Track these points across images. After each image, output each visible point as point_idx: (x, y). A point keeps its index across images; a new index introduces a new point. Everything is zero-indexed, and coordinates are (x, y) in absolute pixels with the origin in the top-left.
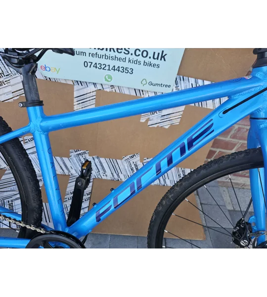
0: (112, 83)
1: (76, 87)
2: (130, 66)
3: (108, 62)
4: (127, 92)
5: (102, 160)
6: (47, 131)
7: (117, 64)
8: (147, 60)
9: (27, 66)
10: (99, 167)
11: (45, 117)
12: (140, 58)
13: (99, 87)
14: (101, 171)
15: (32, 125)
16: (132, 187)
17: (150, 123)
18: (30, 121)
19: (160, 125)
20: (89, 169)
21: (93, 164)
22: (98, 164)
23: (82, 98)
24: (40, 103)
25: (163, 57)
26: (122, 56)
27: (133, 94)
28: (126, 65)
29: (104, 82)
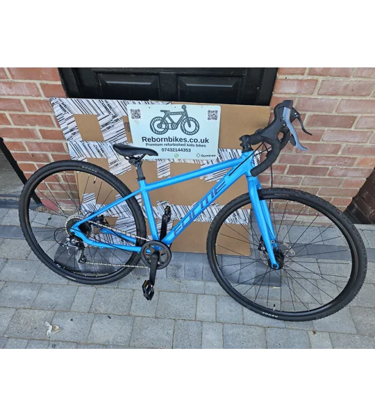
0: (178, 158)
1: (158, 162)
2: (188, 147)
3: (175, 147)
4: (189, 162)
5: (178, 207)
6: (148, 191)
7: (181, 147)
8: (198, 143)
9: (138, 163)
10: (177, 212)
11: (147, 185)
12: (194, 143)
13: (172, 161)
14: (178, 215)
15: (141, 190)
16: (190, 217)
17: (206, 179)
18: (140, 186)
19: (213, 180)
20: (169, 211)
21: (172, 209)
22: (175, 210)
23: (163, 169)
24: (144, 178)
25: (207, 141)
26: (183, 143)
27: (193, 162)
28: (186, 147)
29: (174, 158)
